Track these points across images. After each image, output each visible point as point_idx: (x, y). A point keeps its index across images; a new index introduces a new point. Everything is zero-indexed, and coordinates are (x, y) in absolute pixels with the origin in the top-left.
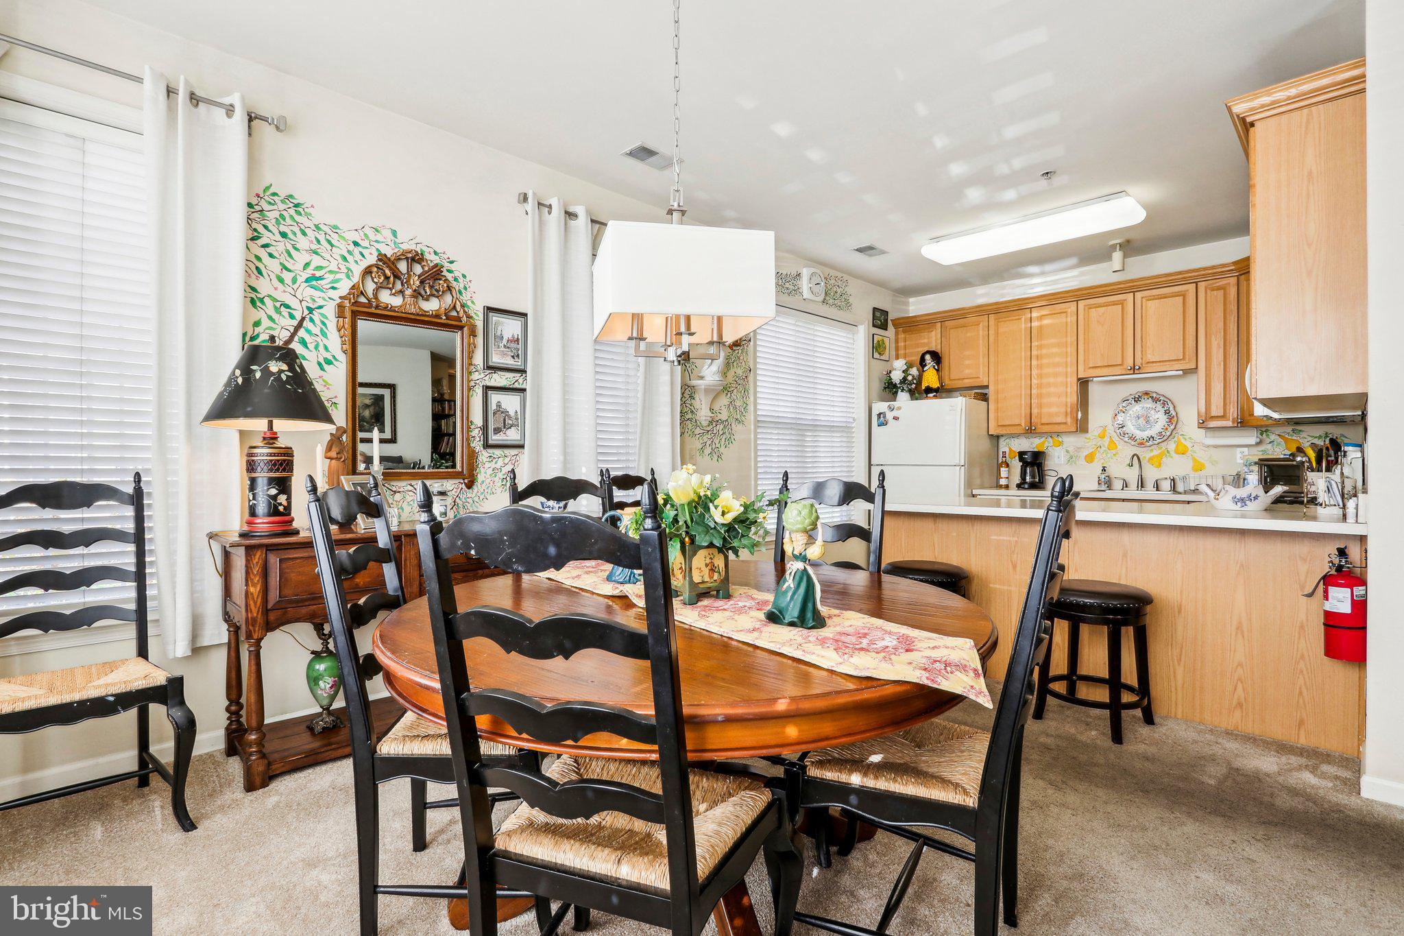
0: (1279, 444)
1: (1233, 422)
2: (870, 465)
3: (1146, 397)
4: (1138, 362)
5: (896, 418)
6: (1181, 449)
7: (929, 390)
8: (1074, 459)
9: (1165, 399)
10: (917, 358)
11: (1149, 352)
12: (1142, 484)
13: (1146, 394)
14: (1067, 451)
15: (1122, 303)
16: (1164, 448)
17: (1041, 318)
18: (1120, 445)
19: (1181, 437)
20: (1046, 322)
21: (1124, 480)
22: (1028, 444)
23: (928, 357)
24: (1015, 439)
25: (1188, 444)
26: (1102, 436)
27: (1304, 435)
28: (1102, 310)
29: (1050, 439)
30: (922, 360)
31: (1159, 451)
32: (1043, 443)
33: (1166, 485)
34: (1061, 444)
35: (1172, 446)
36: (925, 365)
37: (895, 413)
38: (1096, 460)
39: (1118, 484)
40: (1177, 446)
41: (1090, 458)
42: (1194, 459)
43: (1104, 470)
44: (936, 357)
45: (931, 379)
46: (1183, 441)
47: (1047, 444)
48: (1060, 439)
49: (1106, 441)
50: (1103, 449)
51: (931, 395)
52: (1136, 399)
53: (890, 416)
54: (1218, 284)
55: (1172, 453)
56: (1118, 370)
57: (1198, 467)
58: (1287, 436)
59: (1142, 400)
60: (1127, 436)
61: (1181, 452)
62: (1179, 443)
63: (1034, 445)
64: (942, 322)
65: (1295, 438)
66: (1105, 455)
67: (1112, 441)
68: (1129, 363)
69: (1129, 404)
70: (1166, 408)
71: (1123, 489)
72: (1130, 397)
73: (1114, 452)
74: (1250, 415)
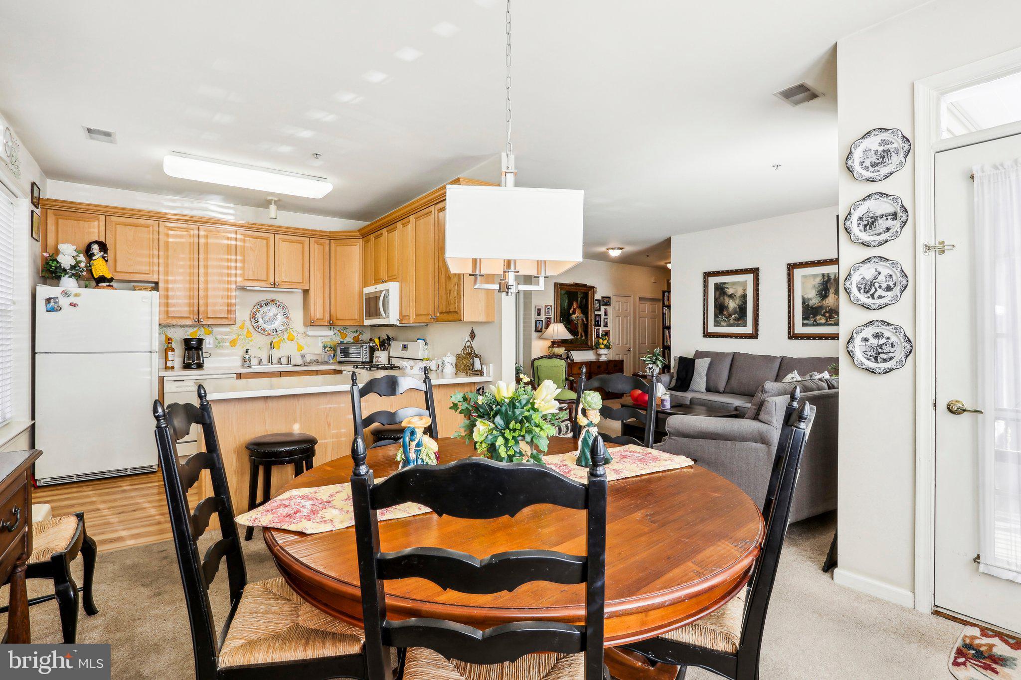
0: (338, 335)
1: (328, 323)
2: (34, 353)
3: (272, 303)
4: (277, 280)
5: (73, 305)
6: (291, 337)
7: (102, 279)
8: (221, 344)
9: (284, 306)
10: (83, 246)
11: (283, 275)
12: (270, 361)
13: (273, 301)
14: (216, 338)
15: (266, 238)
16: (281, 337)
17: (207, 236)
18: (255, 334)
19: (291, 330)
20: (212, 240)
21: (260, 358)
22: (190, 333)
23: (95, 248)
24: (171, 328)
25: (295, 334)
26: (242, 328)
27: (348, 330)
28: (256, 240)
29: (202, 329)
30: (88, 248)
31: (279, 339)
32: (195, 332)
33: (284, 361)
34: (211, 333)
35: (286, 336)
36: (93, 255)
37: (72, 299)
38: (237, 345)
39: (254, 362)
40: (289, 336)
41: (233, 343)
42: (298, 344)
43: (247, 352)
44: (103, 247)
45: (100, 268)
46: (292, 332)
47: (199, 333)
48: (211, 329)
49: (245, 332)
50: (243, 336)
51: (105, 284)
52: (266, 304)
53: (64, 302)
54: (320, 242)
55: (286, 339)
56: (263, 284)
57: (300, 348)
58: (339, 331)
59: (270, 305)
60: (260, 328)
61: (291, 339)
62: (290, 334)
63: (188, 333)
64: (107, 216)
65: (344, 332)
66: (244, 341)
67: (248, 332)
68: (272, 280)
69: (261, 306)
70: (284, 312)
71: (260, 365)
72: (262, 302)
73: (250, 339)
74: (337, 319)
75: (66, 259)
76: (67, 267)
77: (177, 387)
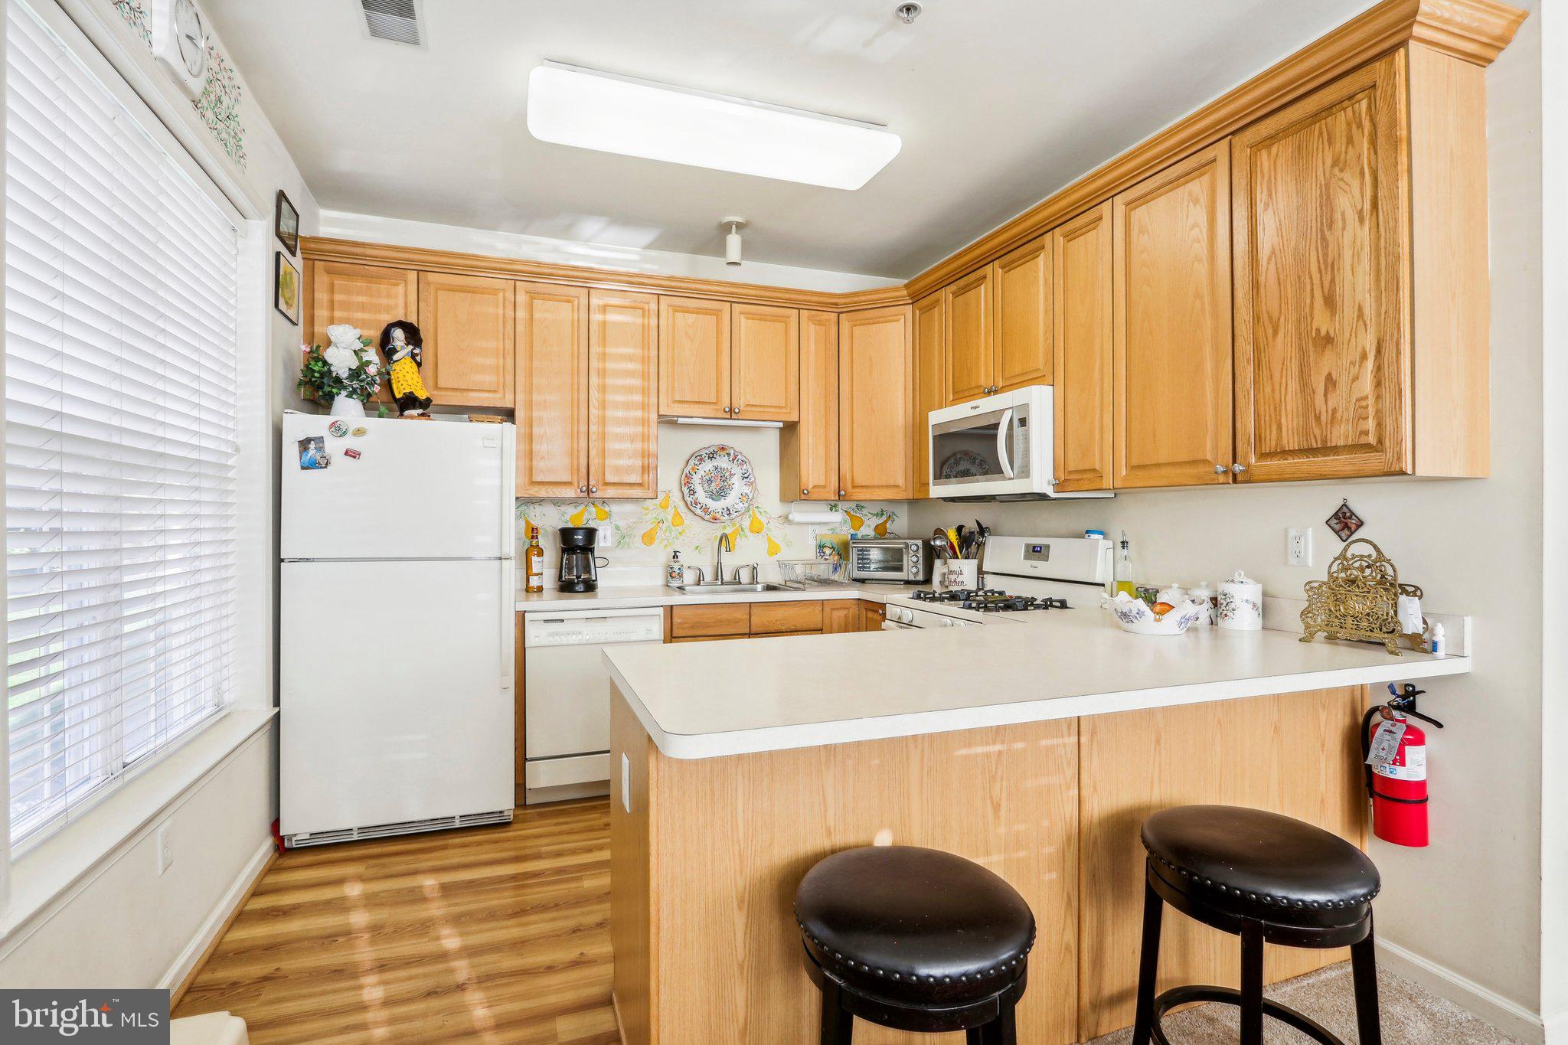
0: (846, 522)
1: (832, 495)
2: (278, 560)
3: (722, 453)
4: (736, 402)
5: (351, 454)
6: (756, 525)
7: (409, 402)
8: (627, 539)
9: (744, 458)
10: (376, 334)
11: (748, 390)
13: (723, 449)
14: (617, 528)
15: (716, 313)
16: (738, 525)
17: (604, 309)
18: (688, 518)
19: (756, 510)
20: (613, 317)
21: (700, 570)
22: (569, 516)
23: (398, 334)
24: (537, 506)
25: (763, 519)
26: (664, 506)
27: (865, 511)
28: (691, 318)
29: (592, 509)
30: (386, 337)
31: (733, 529)
32: (580, 514)
34: (608, 515)
35: (746, 523)
36: (394, 351)
37: (349, 442)
38: (657, 541)
39: (689, 577)
40: (751, 523)
41: (648, 538)
42: (769, 539)
43: (675, 556)
44: (413, 335)
45: (407, 378)
46: (758, 515)
47: (586, 516)
48: (607, 509)
49: (670, 514)
50: (665, 525)
51: (415, 412)
52: (711, 456)
53: (334, 446)
54: (821, 317)
55: (747, 531)
56: (708, 410)
57: (773, 550)
58: (852, 513)
59: (718, 457)
60: (699, 506)
61: (757, 530)
62: (753, 518)
63: (567, 517)
64: (421, 273)
65: (858, 515)
66: (668, 534)
67: (677, 514)
68: (726, 403)
69: (701, 460)
70: (744, 472)
71: (698, 584)
72: (703, 453)
73: (680, 529)
74: (854, 487)
75: (341, 360)
76: (344, 374)
77: (550, 635)
